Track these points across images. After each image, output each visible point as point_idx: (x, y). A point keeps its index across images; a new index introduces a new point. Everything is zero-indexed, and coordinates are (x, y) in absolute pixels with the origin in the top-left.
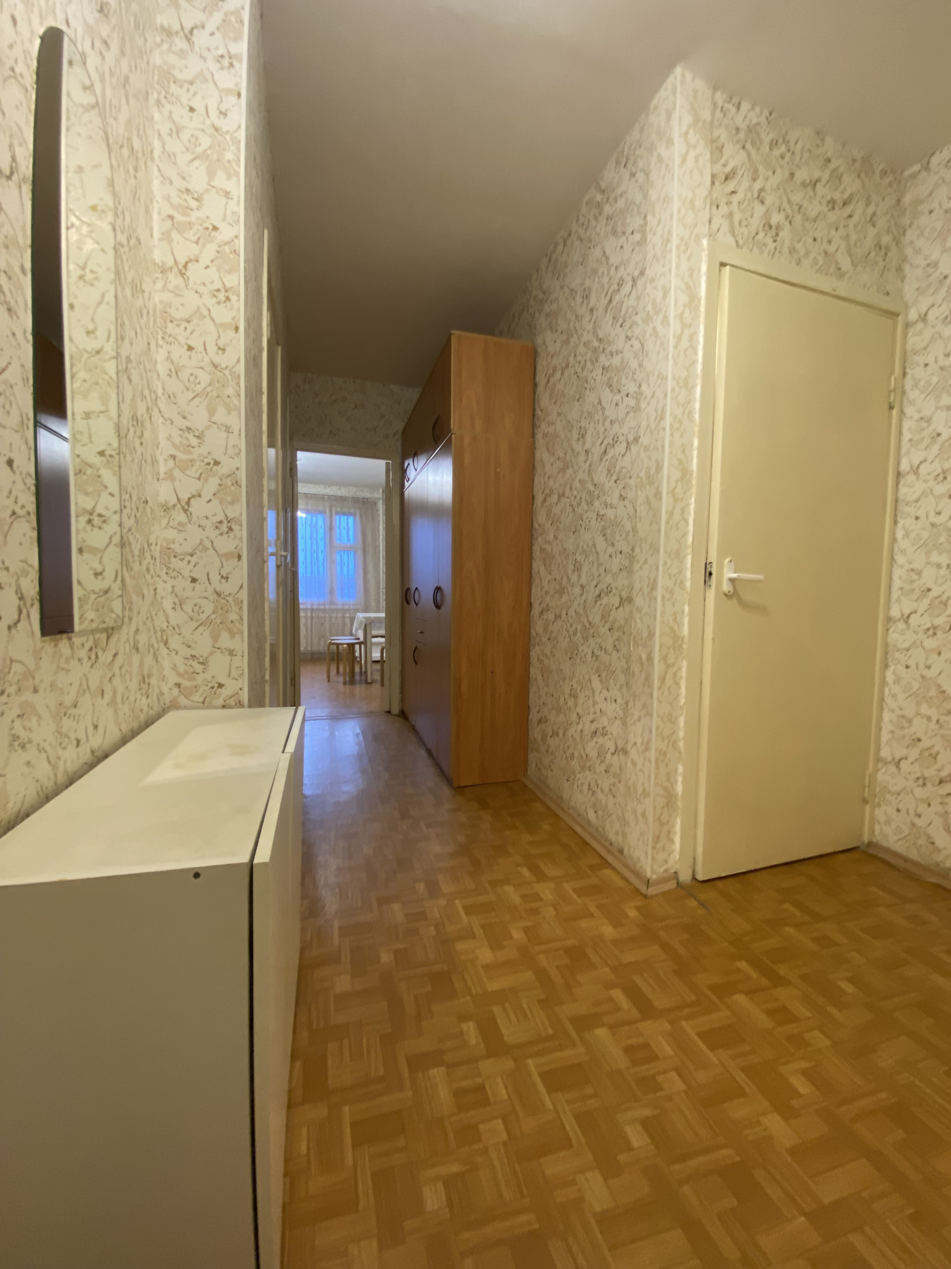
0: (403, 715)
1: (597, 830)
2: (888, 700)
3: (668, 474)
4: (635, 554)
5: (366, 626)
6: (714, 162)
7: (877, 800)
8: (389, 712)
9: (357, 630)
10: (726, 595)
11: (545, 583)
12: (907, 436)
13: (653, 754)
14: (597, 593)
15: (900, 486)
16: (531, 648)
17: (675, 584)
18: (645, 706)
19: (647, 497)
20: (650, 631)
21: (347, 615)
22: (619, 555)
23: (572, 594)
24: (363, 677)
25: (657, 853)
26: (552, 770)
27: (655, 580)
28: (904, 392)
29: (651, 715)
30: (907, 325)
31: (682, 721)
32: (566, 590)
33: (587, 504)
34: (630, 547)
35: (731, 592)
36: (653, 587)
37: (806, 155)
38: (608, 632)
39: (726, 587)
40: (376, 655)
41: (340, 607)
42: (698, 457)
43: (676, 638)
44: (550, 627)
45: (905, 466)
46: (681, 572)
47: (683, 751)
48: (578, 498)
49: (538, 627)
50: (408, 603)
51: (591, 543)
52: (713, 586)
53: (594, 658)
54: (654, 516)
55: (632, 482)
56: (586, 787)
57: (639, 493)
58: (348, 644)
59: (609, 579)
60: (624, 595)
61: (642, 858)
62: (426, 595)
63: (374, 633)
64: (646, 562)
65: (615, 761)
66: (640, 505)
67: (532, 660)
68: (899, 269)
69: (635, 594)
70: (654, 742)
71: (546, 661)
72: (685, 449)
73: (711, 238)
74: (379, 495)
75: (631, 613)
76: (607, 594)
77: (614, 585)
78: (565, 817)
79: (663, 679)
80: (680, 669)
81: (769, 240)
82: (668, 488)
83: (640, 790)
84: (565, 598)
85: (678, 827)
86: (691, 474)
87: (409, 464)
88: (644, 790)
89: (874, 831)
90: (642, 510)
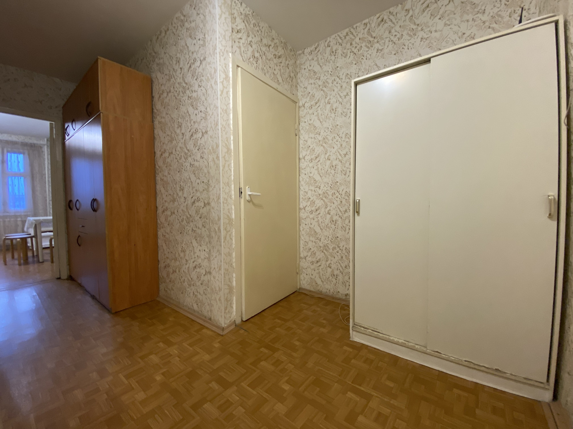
0: (71, 278)
1: (198, 312)
2: (302, 237)
3: (222, 150)
4: (210, 183)
5: (36, 225)
6: (233, 23)
7: (301, 272)
8: (59, 278)
9: (28, 228)
10: (248, 201)
11: (164, 196)
12: (301, 146)
13: (222, 271)
14: (193, 201)
15: (300, 163)
16: (158, 230)
17: (228, 197)
18: (218, 251)
19: (213, 158)
20: (219, 217)
21: (19, 219)
22: (202, 184)
23: (180, 202)
24: (35, 259)
25: (226, 314)
26: (173, 290)
27: (219, 195)
28: (299, 130)
29: (221, 254)
30: (299, 107)
31: (234, 254)
32: (176, 200)
33: (185, 159)
34: (207, 180)
35: (250, 200)
36: (219, 198)
37: (266, 34)
38: (200, 219)
39: (248, 198)
40: (46, 243)
41: (13, 214)
42: (233, 143)
43: (230, 219)
44: (169, 218)
45: (301, 156)
46: (230, 191)
47: (235, 267)
48: (180, 156)
49: (162, 219)
50: (71, 209)
51: (188, 177)
52: (243, 198)
53: (193, 232)
54: (217, 167)
55: (206, 151)
56: (191, 294)
57: (209, 156)
58: (21, 238)
59: (198, 194)
60: (206, 202)
61: (220, 319)
62: (86, 204)
63: (43, 229)
64: (215, 187)
65: (206, 278)
66: (210, 161)
67: (159, 236)
68: (296, 86)
69: (211, 201)
70: (223, 266)
71: (167, 236)
72: (228, 139)
73: (233, 54)
74: (44, 142)
75: (210, 210)
76: (198, 201)
77: (200, 197)
78: (181, 311)
79: (225, 238)
80: (232, 233)
81: (255, 63)
82: (222, 155)
83: (217, 289)
84: (176, 203)
85: (234, 300)
86: (231, 151)
87: (68, 126)
88: (219, 288)
89: (300, 283)
90: (211, 164)
